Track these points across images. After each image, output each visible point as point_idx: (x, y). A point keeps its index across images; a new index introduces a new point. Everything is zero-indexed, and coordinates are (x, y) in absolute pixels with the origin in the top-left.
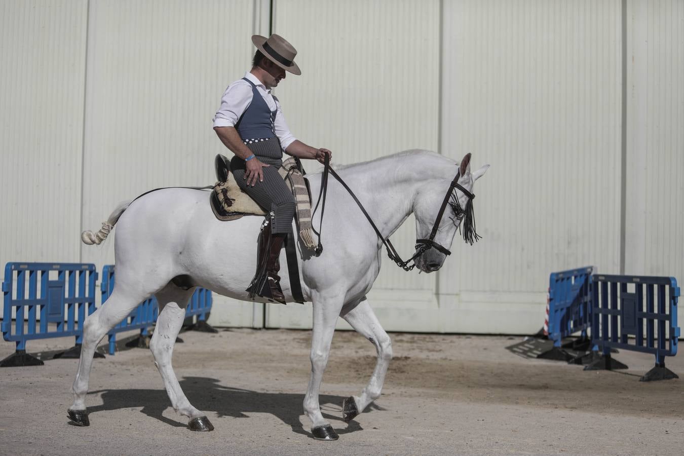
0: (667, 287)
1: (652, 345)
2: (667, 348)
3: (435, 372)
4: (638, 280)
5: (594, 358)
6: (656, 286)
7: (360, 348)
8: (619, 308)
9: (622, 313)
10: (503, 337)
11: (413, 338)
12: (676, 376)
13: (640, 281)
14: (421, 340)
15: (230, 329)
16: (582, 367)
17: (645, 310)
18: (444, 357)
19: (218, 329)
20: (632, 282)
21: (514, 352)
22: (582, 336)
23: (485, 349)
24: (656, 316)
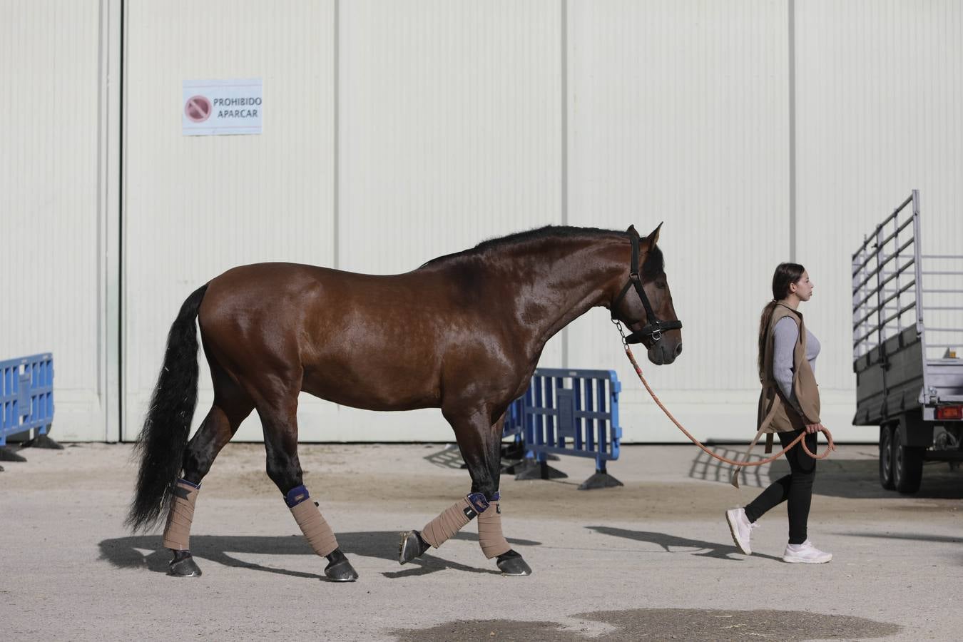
0: (607, 382)
1: (592, 448)
2: (608, 451)
3: (342, 486)
4: (575, 374)
5: (528, 466)
6: (594, 382)
7: (247, 462)
8: (554, 406)
9: (558, 412)
10: (419, 445)
11: (308, 449)
12: (621, 484)
13: (579, 375)
14: (318, 451)
15: (78, 444)
16: (513, 477)
17: (583, 408)
18: (349, 470)
19: (64, 445)
20: (568, 376)
21: (433, 462)
22: (515, 442)
23: (398, 460)
24: (596, 415)
